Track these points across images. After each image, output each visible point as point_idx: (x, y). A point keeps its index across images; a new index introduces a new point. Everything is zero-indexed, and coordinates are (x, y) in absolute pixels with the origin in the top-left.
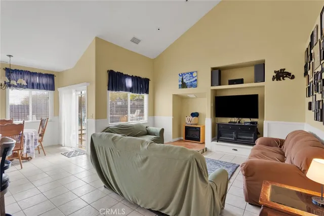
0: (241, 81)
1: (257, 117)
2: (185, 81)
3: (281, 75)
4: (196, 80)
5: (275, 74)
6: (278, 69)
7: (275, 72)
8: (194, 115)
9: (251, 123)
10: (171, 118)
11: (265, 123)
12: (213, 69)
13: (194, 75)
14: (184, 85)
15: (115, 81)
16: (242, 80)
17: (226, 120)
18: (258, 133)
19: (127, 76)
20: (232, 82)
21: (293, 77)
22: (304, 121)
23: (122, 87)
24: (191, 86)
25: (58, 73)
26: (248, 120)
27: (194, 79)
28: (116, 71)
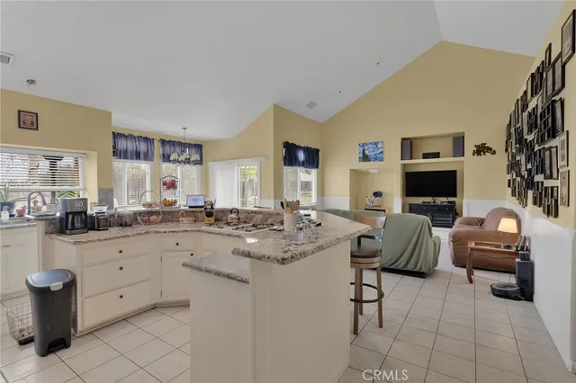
0: (437, 155)
1: (455, 196)
2: (367, 152)
3: (481, 150)
4: (382, 152)
5: (475, 149)
6: (479, 143)
7: (476, 146)
8: (377, 194)
9: (449, 202)
10: (348, 198)
11: (465, 202)
12: (404, 140)
13: (380, 145)
14: (365, 158)
15: (290, 154)
16: (439, 153)
17: (419, 200)
18: (457, 214)
19: (299, 147)
20: (426, 156)
21: (494, 153)
22: (505, 199)
23: (296, 161)
24: (376, 159)
25: (206, 142)
26: (444, 199)
27: (379, 151)
28: (290, 142)
